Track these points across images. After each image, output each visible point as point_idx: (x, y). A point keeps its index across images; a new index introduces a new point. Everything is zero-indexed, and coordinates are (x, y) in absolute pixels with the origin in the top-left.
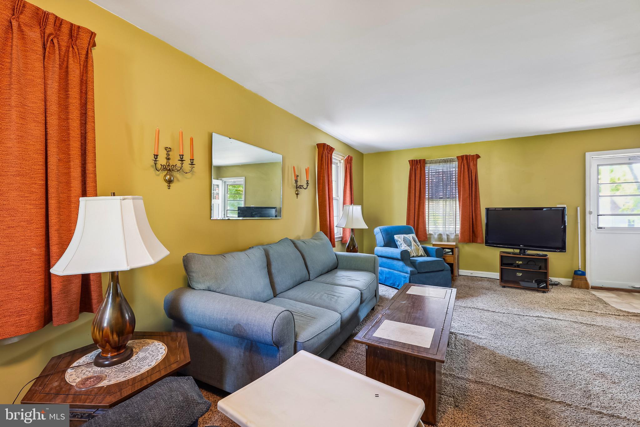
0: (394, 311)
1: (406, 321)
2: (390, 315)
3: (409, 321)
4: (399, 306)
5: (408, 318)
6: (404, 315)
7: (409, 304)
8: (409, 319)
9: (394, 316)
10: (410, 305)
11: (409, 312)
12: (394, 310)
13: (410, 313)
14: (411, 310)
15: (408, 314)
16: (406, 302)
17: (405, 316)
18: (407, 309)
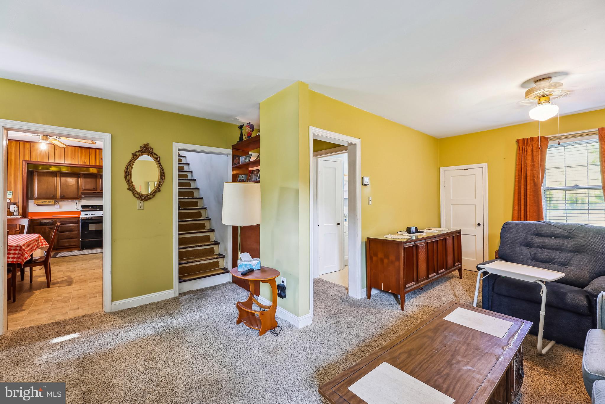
0: (489, 350)
1: (473, 332)
2: (495, 345)
3: (469, 332)
4: (479, 359)
5: (469, 336)
6: (474, 341)
7: (459, 362)
8: (468, 334)
9: (488, 341)
10: (459, 358)
11: (465, 345)
12: (489, 352)
13: (465, 343)
14: (460, 348)
15: (468, 342)
16: (464, 366)
17: (472, 339)
18: (466, 350)
